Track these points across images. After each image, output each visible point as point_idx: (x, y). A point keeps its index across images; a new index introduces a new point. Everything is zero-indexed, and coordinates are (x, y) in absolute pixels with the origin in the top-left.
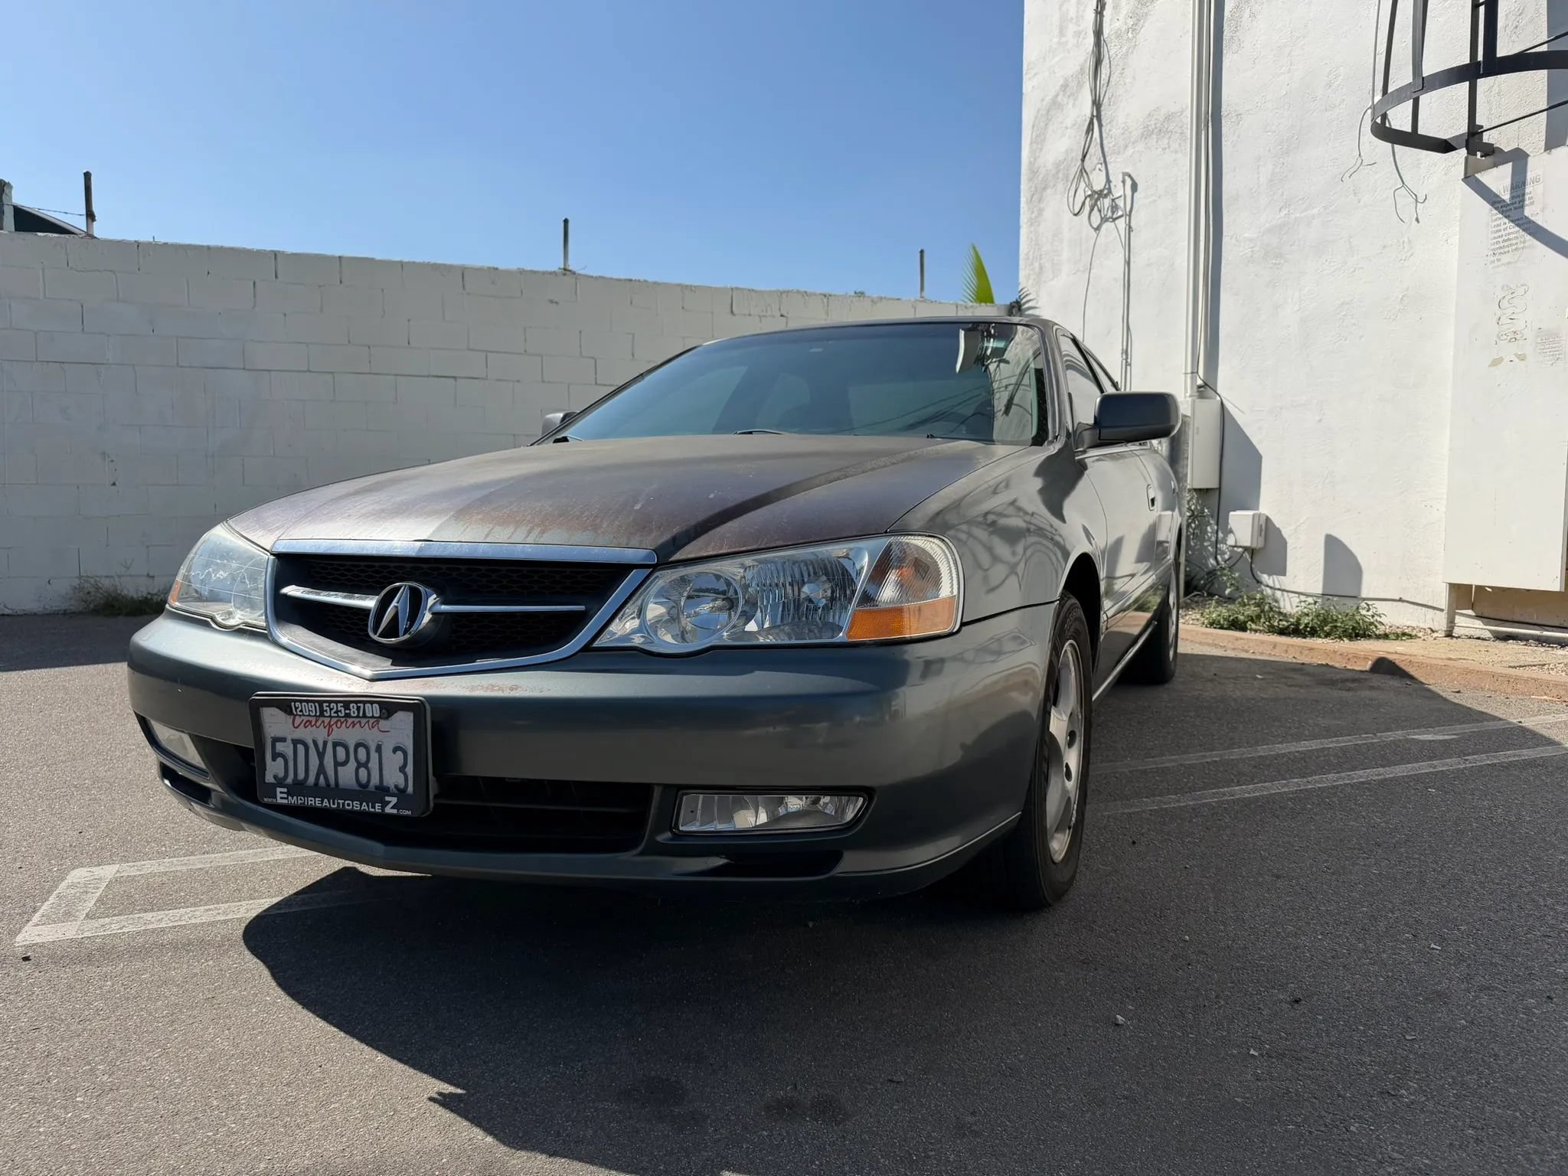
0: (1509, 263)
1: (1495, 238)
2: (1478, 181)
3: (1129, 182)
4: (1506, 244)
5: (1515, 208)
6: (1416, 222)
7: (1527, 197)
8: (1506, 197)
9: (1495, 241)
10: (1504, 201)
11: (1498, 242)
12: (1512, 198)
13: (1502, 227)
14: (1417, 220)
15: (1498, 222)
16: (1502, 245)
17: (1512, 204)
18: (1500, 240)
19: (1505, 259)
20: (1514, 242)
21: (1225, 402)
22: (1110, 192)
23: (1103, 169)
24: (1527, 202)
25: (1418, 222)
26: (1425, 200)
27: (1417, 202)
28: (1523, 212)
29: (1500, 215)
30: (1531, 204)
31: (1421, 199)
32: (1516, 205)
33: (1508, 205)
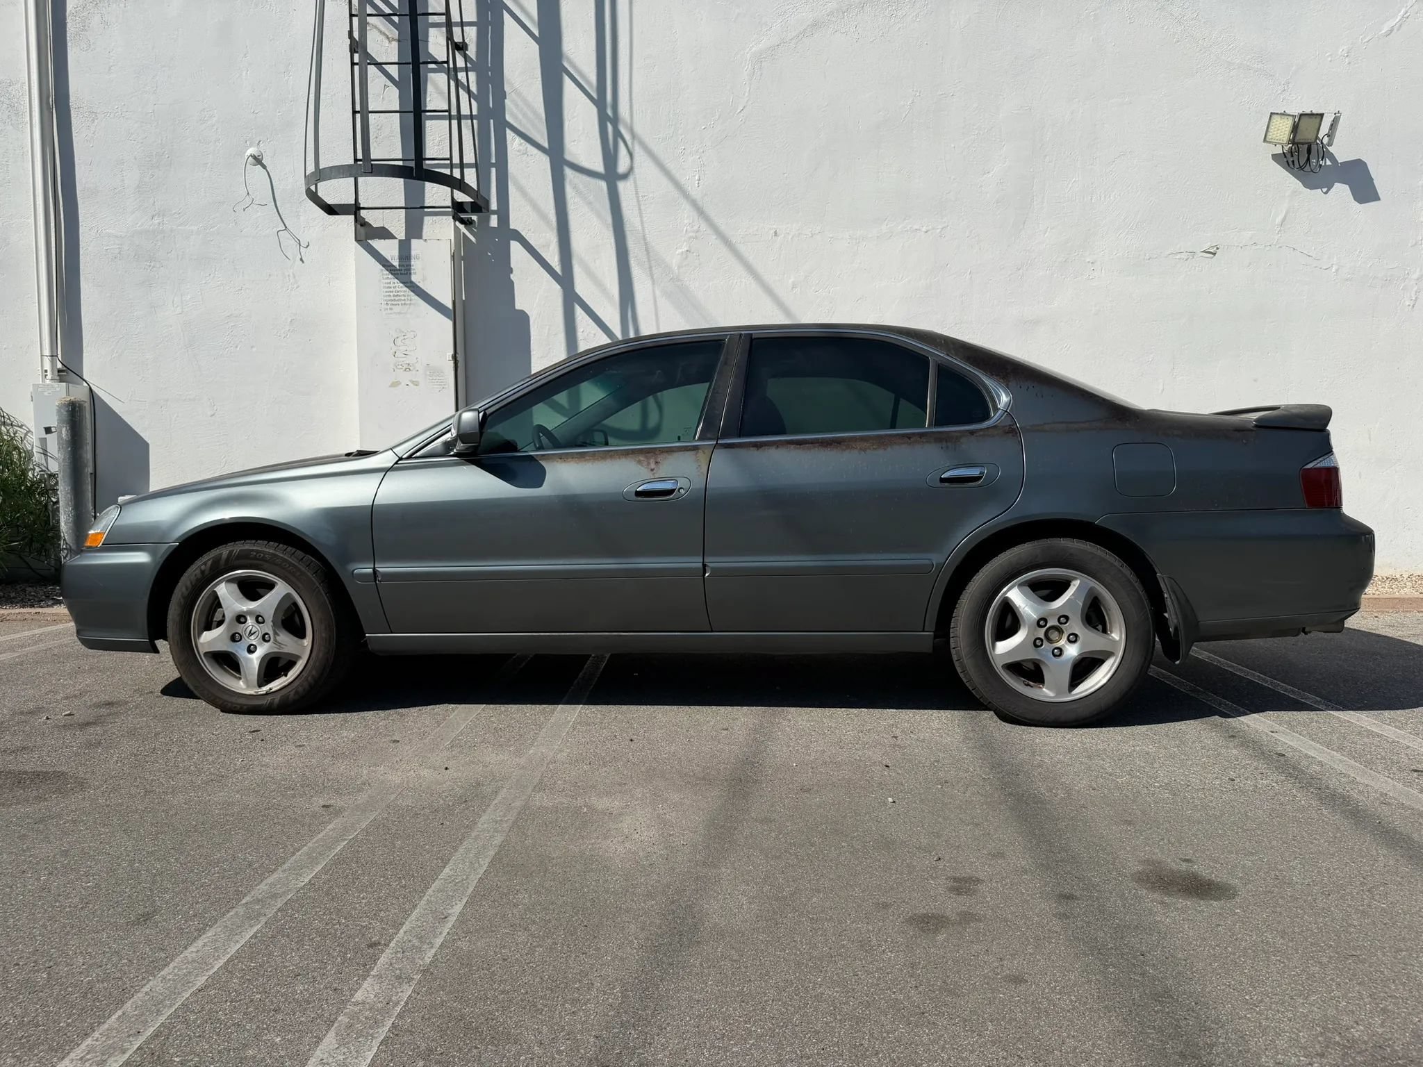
0: (400, 313)
1: (386, 292)
2: (368, 244)
4: (396, 298)
5: (402, 274)
6: (301, 262)
7: (412, 267)
8: (396, 263)
9: (387, 294)
10: (393, 266)
11: (390, 296)
12: (399, 266)
13: (392, 285)
14: (301, 260)
15: (388, 281)
16: (393, 298)
17: (399, 270)
18: (391, 294)
19: (396, 309)
20: (403, 298)
24: (412, 272)
25: (303, 262)
26: (307, 246)
27: (300, 245)
28: (410, 278)
29: (390, 276)
30: (415, 273)
31: (304, 244)
32: (403, 272)
33: (397, 270)
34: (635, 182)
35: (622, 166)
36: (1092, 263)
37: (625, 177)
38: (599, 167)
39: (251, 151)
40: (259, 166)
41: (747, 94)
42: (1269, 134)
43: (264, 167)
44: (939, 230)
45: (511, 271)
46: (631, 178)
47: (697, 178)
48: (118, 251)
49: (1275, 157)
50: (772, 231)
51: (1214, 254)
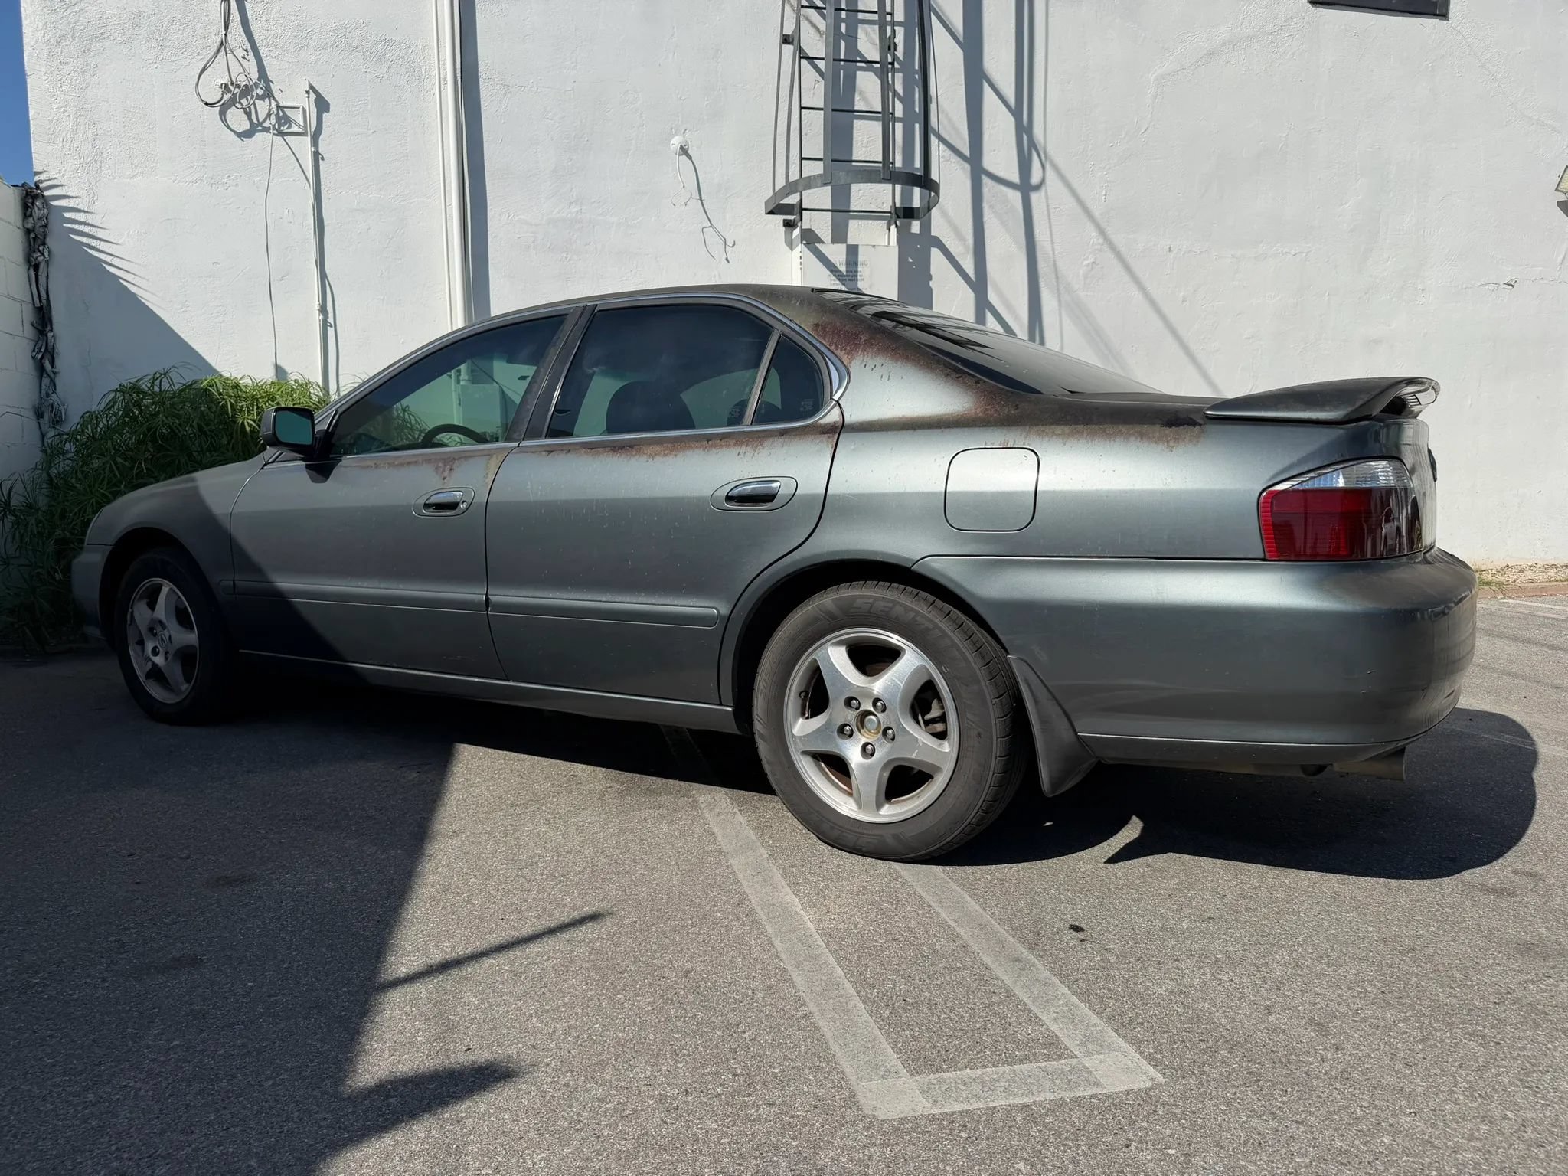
2: (817, 248)
3: (313, 96)
5: (849, 280)
6: (726, 261)
7: (859, 274)
8: (843, 268)
10: (841, 271)
12: (847, 271)
14: (727, 259)
17: (847, 276)
21: (505, 389)
22: (268, 94)
23: (251, 57)
24: (859, 278)
25: (729, 262)
26: (734, 245)
27: (725, 244)
28: (857, 284)
29: (838, 282)
30: (862, 280)
31: (730, 243)
32: (850, 278)
33: (843, 276)
34: (1046, 192)
35: (1035, 179)
36: (1423, 290)
37: (1038, 188)
38: (1015, 178)
39: (676, 142)
40: (684, 156)
41: (1150, 116)
42: (1561, 184)
43: (690, 158)
44: (1304, 254)
45: (930, 278)
46: (1043, 189)
47: (1104, 193)
48: (532, 239)
49: (1560, 204)
50: (1168, 247)
51: (1513, 286)
